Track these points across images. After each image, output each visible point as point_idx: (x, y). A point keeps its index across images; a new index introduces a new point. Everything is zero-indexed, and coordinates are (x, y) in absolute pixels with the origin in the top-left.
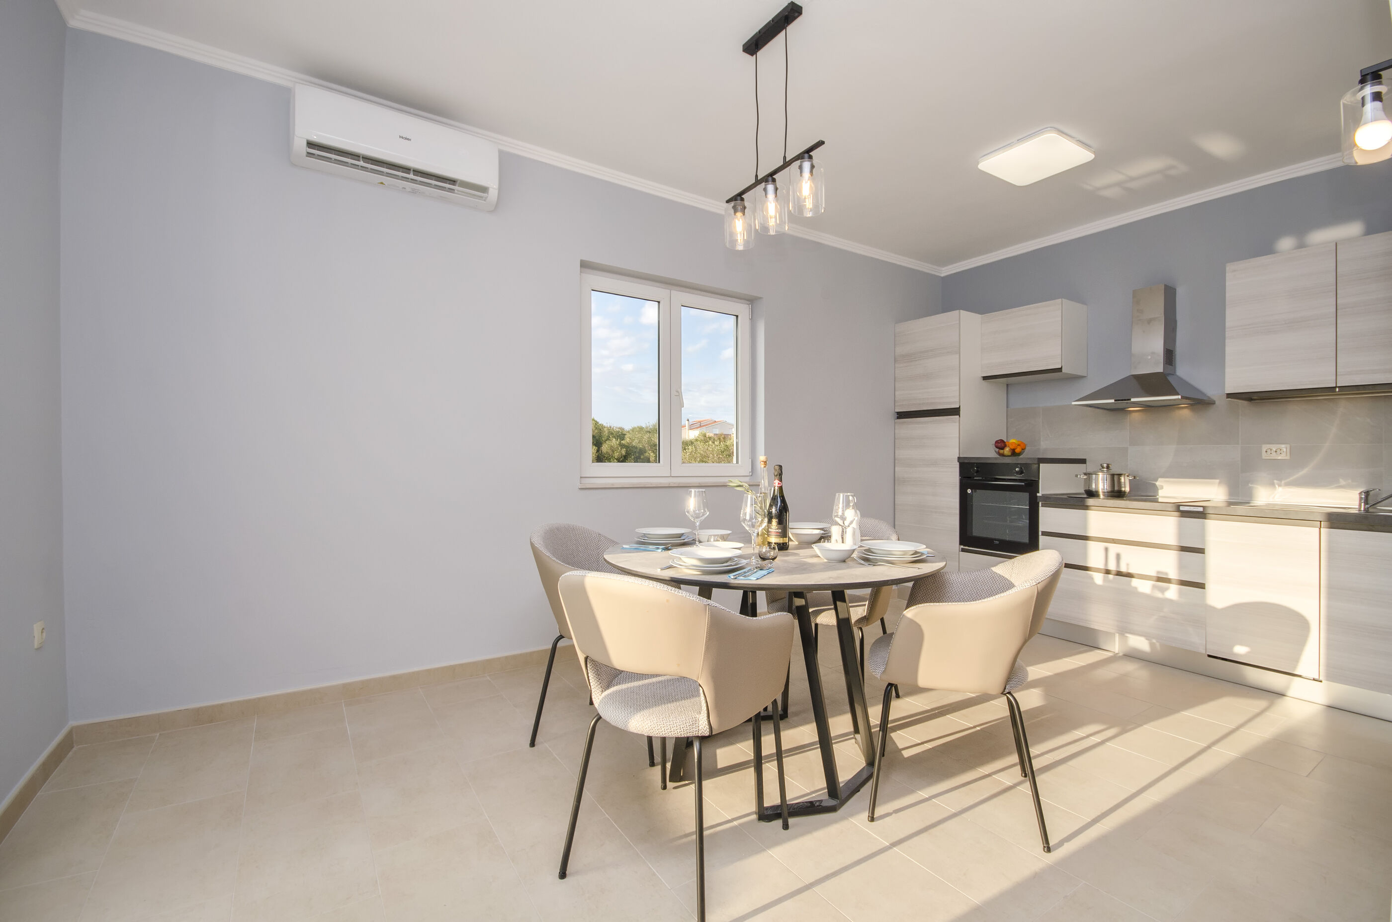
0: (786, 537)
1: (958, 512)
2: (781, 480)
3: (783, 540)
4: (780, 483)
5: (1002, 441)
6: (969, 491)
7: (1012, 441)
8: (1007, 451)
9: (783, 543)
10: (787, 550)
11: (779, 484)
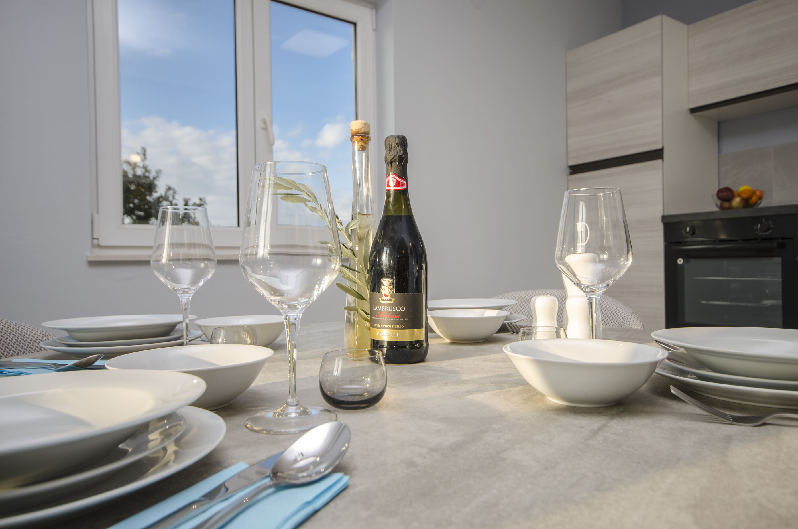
0: (420, 326)
1: (662, 290)
2: (403, 174)
3: (412, 335)
4: (401, 181)
5: (728, 189)
6: (680, 261)
7: (743, 188)
8: (736, 201)
9: (412, 344)
10: (422, 360)
11: (398, 184)
